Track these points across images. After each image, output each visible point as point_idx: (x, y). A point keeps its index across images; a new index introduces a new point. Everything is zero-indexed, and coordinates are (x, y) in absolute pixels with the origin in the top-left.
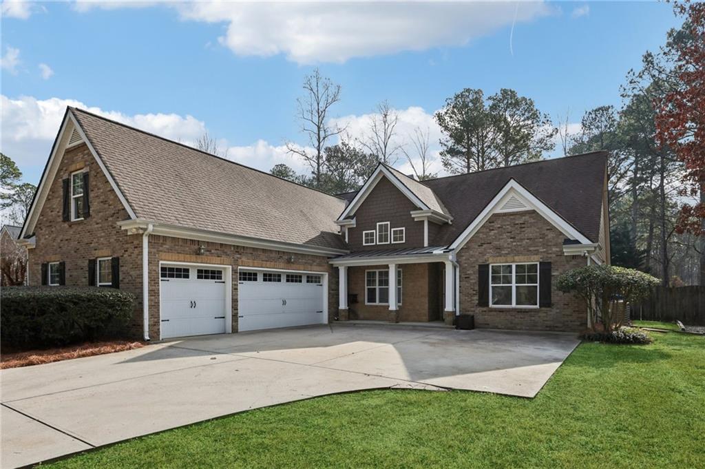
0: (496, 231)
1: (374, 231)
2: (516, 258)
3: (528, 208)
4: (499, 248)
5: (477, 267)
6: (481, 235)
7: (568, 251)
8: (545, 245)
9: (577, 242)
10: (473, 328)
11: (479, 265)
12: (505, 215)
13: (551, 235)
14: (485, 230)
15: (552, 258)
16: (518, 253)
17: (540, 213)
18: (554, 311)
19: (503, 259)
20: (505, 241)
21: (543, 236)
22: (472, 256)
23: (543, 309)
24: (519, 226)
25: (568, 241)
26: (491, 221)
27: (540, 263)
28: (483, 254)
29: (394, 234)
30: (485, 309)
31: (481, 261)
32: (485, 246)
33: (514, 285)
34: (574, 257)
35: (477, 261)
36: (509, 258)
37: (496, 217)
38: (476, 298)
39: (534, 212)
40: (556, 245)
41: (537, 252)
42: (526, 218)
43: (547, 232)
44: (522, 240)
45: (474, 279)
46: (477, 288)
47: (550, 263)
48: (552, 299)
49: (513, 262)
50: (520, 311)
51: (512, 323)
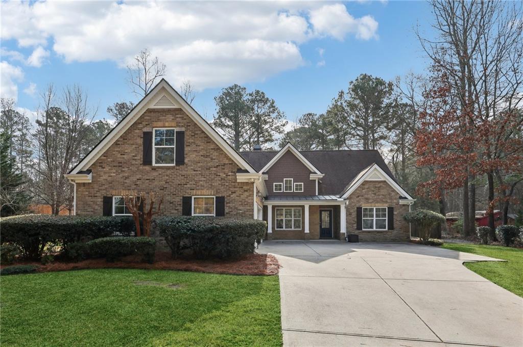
0: (366, 190)
1: (282, 184)
2: (376, 205)
3: (382, 179)
4: (367, 199)
5: (356, 208)
6: (358, 191)
7: (401, 202)
8: (391, 199)
9: (406, 198)
10: (358, 242)
11: (357, 208)
12: (371, 182)
13: (393, 194)
14: (360, 189)
15: (394, 205)
16: (377, 202)
17: (388, 182)
18: (395, 232)
19: (369, 205)
20: (370, 196)
21: (390, 194)
22: (353, 202)
23: (390, 231)
24: (377, 188)
25: (401, 198)
26: (363, 184)
27: (388, 208)
28: (359, 201)
29: (296, 186)
30: (360, 231)
31: (358, 205)
32: (360, 197)
33: (375, 218)
34: (404, 205)
35: (355, 205)
36: (373, 204)
37: (366, 182)
38: (355, 225)
39: (385, 181)
40: (395, 199)
41: (386, 202)
42: (381, 184)
43: (391, 192)
44: (379, 195)
45: (354, 215)
46: (356, 220)
47: (393, 208)
48: (394, 225)
49: (375, 206)
50: (378, 232)
51: (374, 238)
